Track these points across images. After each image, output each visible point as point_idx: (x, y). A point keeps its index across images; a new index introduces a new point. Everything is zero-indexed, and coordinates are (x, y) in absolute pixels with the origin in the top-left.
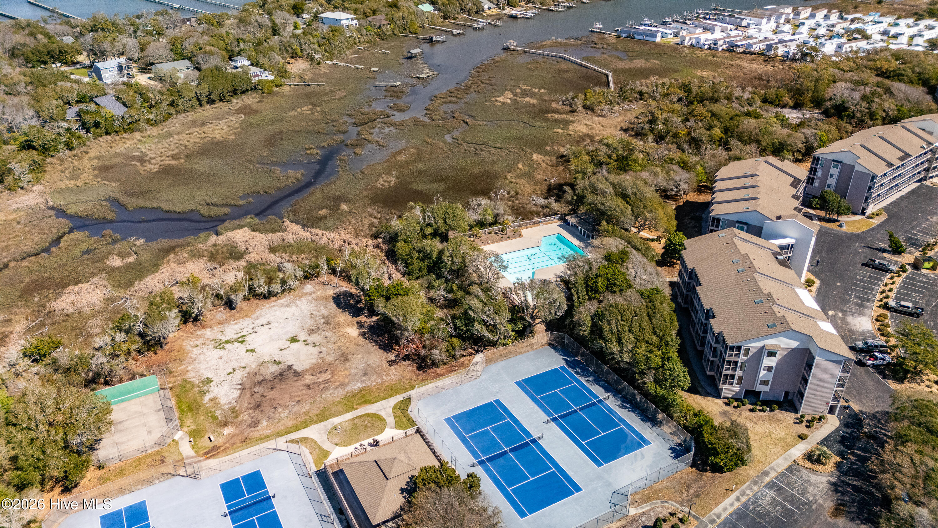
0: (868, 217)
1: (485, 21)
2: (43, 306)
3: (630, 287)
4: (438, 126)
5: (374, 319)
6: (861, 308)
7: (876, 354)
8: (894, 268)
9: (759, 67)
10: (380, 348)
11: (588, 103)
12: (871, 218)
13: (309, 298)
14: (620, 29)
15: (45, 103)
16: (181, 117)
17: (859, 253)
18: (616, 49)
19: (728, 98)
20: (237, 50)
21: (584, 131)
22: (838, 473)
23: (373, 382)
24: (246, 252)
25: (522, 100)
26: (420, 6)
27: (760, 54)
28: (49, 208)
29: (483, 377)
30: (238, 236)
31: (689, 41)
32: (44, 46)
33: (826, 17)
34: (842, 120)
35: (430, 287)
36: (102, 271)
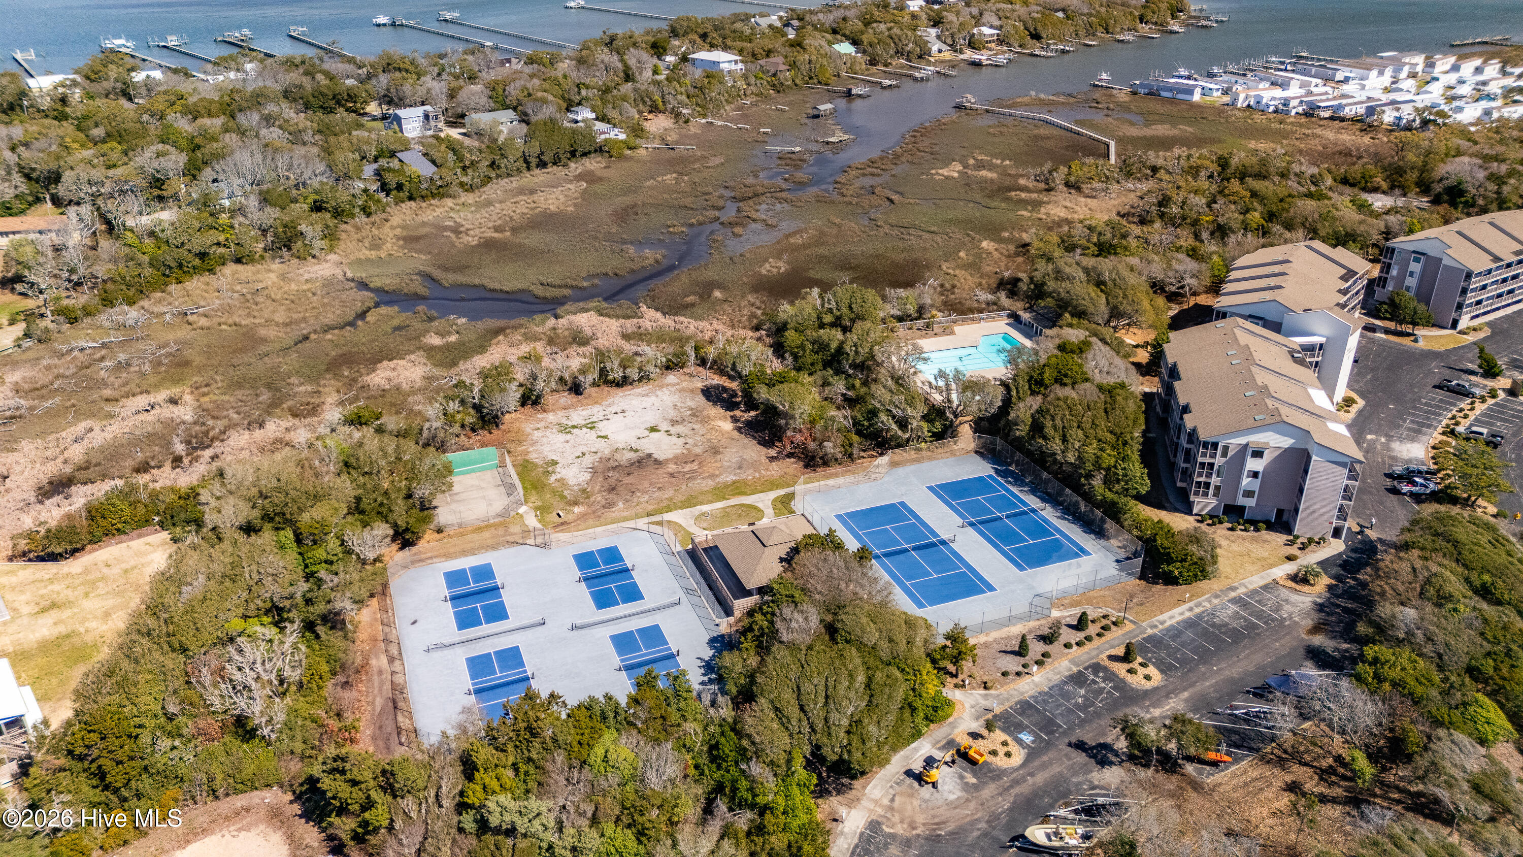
0: (1460, 332)
1: (932, 68)
2: (355, 380)
3: (1087, 380)
4: (851, 203)
5: (753, 413)
6: (1415, 434)
7: (1417, 479)
8: (1477, 391)
9: (1349, 138)
10: (759, 443)
11: (1072, 179)
12: (1465, 333)
13: (673, 389)
14: (1138, 82)
15: (340, 156)
16: (503, 182)
17: (1434, 373)
18: (1129, 110)
19: (1283, 175)
20: (577, 98)
21: (1062, 215)
22: (1328, 595)
23: (749, 475)
24: (594, 337)
25: (975, 173)
26: (836, 46)
27: (1356, 120)
28: (347, 280)
29: (886, 479)
30: (583, 320)
31: (1244, 101)
32: (329, 87)
33: (1478, 70)
34: (1456, 208)
35: (826, 384)
36: (419, 348)
